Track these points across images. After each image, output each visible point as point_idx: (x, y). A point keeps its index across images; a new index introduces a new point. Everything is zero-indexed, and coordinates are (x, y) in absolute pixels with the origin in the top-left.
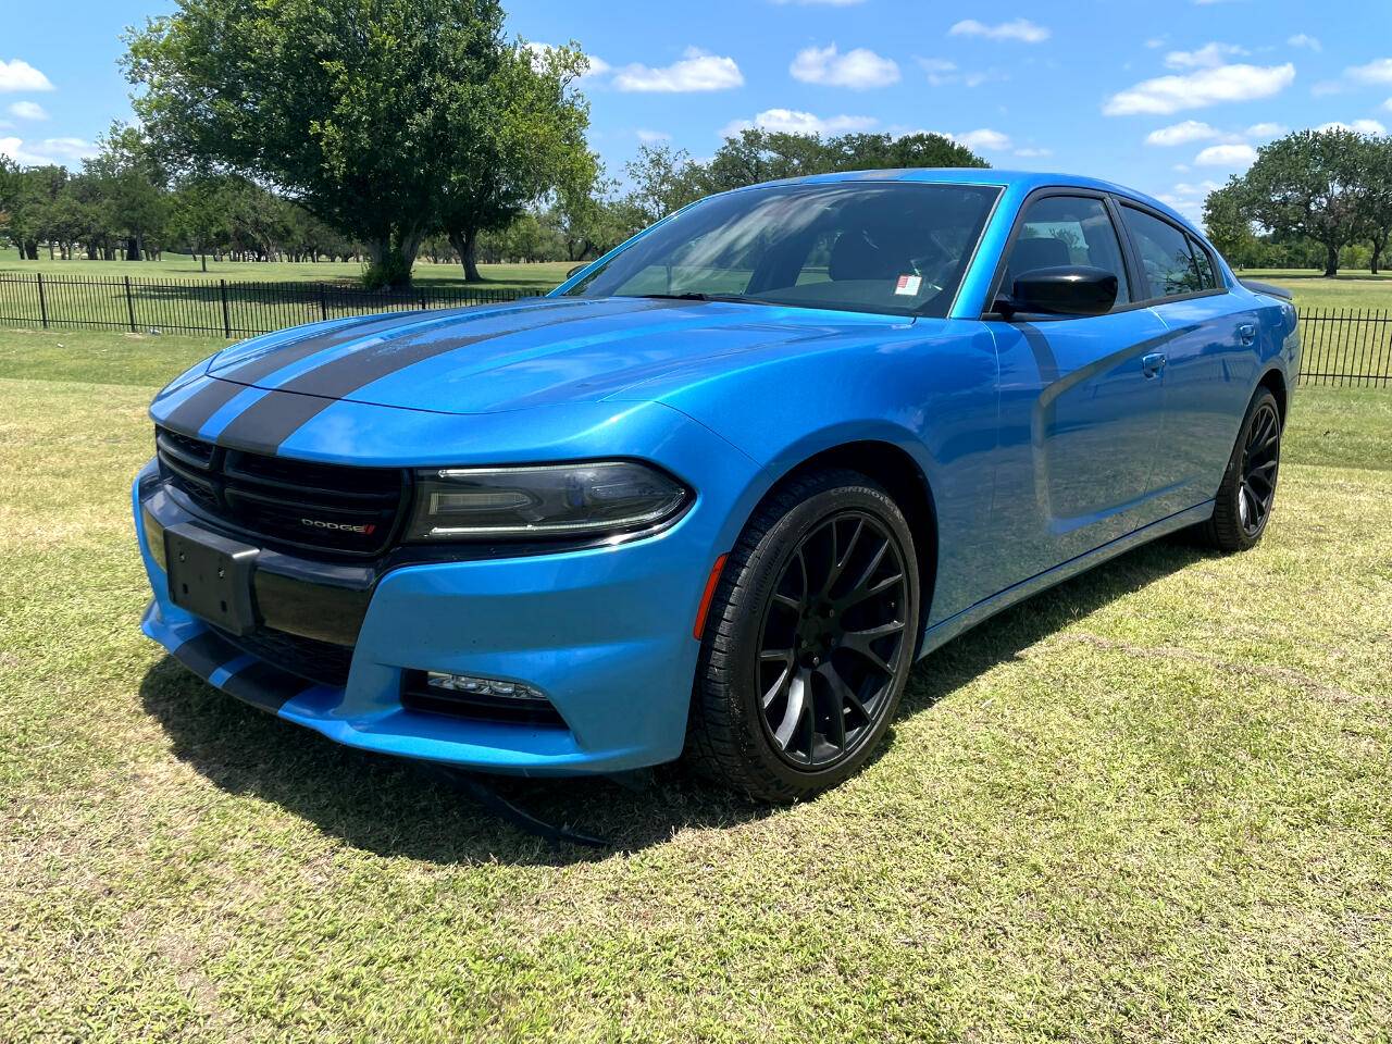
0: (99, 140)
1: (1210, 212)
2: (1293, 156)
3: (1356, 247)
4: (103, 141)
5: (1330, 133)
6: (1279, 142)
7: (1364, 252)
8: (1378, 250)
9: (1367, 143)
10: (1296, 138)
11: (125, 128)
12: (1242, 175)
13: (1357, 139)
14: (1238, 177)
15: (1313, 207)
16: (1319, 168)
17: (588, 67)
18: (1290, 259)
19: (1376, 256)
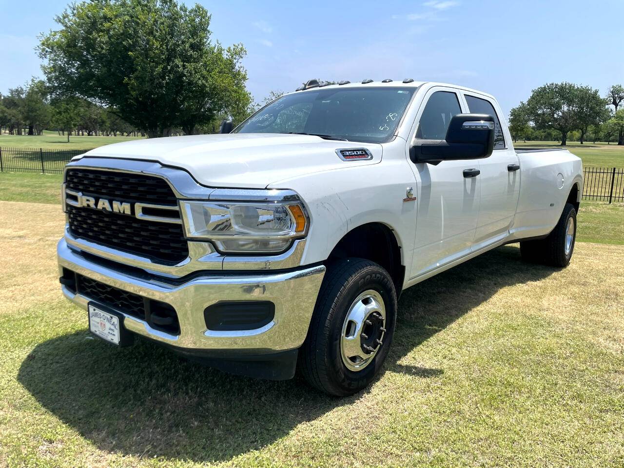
0: (26, 84)
1: (512, 117)
2: (547, 94)
3: (574, 132)
4: (27, 85)
5: (562, 84)
6: (541, 88)
7: (577, 134)
8: (583, 133)
9: (578, 88)
10: (548, 86)
11: (38, 80)
12: (525, 102)
13: (574, 87)
14: (524, 103)
15: (555, 116)
16: (558, 99)
17: (246, 54)
18: (545, 137)
19: (582, 136)
